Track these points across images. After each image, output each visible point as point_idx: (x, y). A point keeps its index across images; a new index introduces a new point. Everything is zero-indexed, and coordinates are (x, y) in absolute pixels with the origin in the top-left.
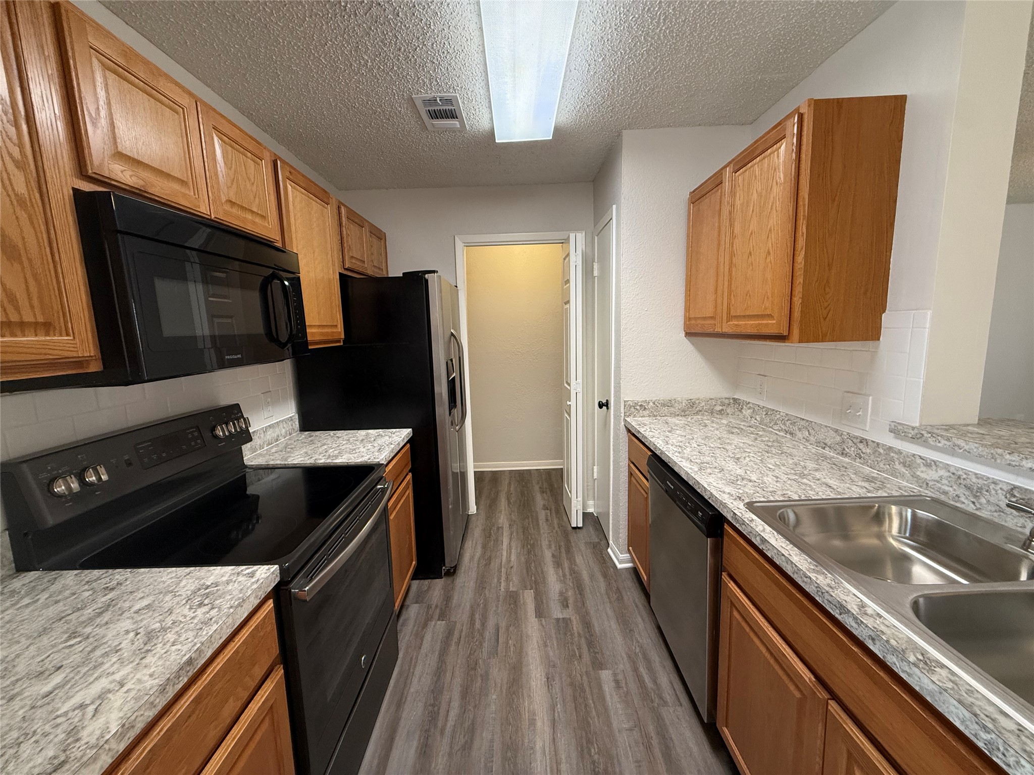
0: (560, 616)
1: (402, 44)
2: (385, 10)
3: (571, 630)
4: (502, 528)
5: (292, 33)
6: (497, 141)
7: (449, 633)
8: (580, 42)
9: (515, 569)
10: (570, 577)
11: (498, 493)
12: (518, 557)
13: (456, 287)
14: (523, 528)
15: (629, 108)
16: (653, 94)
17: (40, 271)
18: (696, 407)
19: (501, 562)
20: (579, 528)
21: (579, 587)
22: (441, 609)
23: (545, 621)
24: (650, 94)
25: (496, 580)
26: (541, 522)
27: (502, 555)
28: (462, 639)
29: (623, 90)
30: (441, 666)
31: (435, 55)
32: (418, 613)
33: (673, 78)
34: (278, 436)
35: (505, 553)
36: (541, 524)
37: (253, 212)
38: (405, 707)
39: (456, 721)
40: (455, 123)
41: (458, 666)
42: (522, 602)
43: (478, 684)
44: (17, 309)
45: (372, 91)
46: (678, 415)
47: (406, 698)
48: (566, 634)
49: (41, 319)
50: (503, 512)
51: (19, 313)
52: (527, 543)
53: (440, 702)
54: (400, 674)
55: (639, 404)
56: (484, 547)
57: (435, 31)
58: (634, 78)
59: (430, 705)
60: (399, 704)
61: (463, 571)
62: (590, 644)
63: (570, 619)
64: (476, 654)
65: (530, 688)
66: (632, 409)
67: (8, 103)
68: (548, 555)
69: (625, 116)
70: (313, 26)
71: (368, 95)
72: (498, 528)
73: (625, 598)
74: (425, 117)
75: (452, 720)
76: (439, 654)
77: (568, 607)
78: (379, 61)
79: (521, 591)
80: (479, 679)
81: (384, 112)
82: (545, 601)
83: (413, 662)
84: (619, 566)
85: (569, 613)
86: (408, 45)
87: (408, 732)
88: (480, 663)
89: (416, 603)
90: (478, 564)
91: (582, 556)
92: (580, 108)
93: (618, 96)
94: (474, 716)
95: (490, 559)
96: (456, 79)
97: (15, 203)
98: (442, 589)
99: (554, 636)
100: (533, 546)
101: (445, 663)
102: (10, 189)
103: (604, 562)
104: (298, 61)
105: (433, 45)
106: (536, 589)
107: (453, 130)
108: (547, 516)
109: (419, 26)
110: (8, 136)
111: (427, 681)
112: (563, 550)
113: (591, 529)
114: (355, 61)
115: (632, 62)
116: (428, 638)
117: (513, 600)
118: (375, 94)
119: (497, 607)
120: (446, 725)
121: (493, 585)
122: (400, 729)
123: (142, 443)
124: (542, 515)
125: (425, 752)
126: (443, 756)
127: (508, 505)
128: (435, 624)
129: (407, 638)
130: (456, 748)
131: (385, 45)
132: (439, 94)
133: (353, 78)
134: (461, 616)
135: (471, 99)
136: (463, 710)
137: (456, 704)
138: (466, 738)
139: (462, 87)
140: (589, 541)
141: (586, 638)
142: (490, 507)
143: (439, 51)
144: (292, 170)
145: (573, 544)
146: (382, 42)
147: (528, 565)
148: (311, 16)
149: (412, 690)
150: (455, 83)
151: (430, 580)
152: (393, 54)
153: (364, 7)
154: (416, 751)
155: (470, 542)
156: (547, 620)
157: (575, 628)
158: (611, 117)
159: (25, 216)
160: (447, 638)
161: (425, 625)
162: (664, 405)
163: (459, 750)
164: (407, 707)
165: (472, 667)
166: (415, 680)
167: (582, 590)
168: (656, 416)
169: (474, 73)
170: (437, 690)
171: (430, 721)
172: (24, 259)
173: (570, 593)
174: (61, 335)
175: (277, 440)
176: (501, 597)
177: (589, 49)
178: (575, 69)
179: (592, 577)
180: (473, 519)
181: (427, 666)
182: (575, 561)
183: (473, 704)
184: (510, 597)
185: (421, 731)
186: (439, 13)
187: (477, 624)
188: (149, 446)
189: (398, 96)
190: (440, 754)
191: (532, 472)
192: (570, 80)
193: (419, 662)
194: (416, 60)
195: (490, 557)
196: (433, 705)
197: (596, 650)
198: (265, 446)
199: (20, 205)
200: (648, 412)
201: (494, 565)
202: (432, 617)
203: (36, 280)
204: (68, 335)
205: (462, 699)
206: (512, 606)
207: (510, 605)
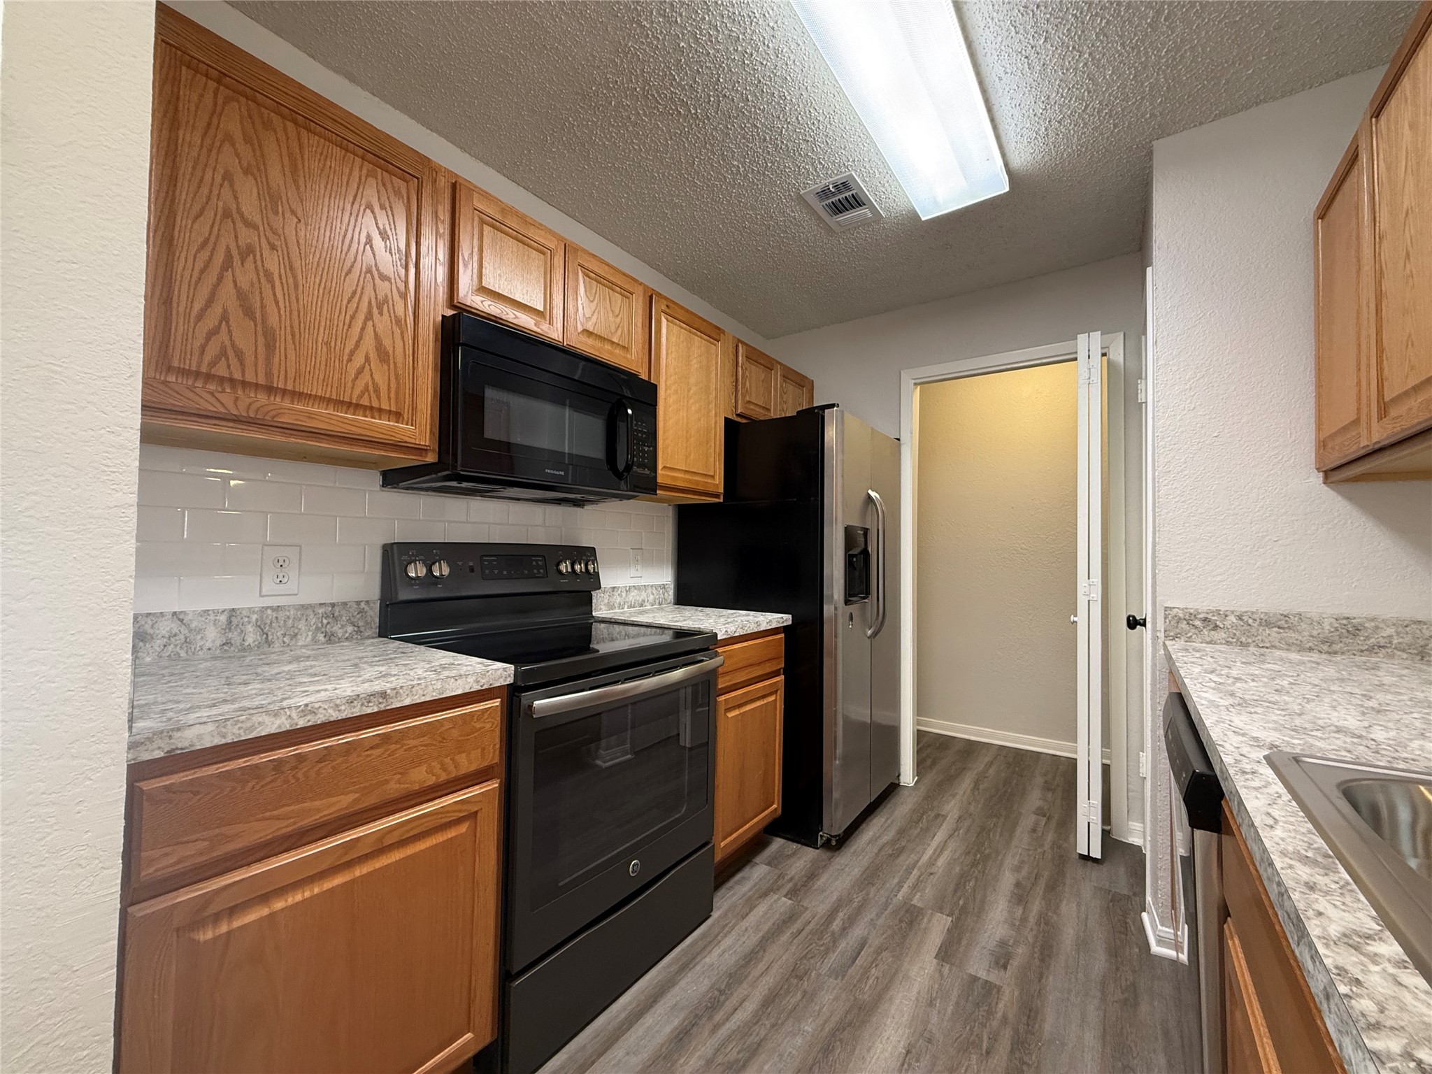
0: (983, 975)
1: (765, 132)
2: (733, 100)
3: (993, 1004)
4: (945, 817)
5: (662, 163)
6: (923, 219)
7: (790, 918)
8: (992, 29)
9: (934, 879)
10: (1035, 928)
11: (964, 769)
12: (950, 864)
13: (899, 440)
14: (983, 828)
15: (1143, 98)
16: (1182, 57)
17: (401, 372)
18: (1367, 638)
19: (918, 861)
20: (1095, 860)
21: (1046, 949)
22: (796, 885)
23: (950, 970)
24: (1174, 59)
25: (896, 880)
26: (1019, 830)
27: (924, 853)
28: (804, 934)
29: (1113, 72)
30: (758, 952)
31: (805, 130)
32: (764, 878)
33: (1210, 14)
34: (644, 601)
35: (930, 852)
36: (1018, 833)
37: (613, 343)
38: (689, 975)
39: (739, 1027)
40: (864, 212)
41: (779, 963)
42: (923, 926)
43: (793, 1001)
44: (379, 398)
45: (756, 201)
46: (1311, 649)
47: (694, 966)
48: (978, 1005)
49: (393, 409)
50: (958, 797)
51: (380, 401)
52: (978, 851)
53: (732, 994)
54: (703, 936)
55: (1201, 616)
56: (902, 832)
57: (794, 100)
58: (1123, 45)
59: (717, 989)
60: (685, 967)
61: (852, 851)
62: (1019, 1044)
63: (999, 989)
64: (812, 961)
65: (870, 1047)
66: (1183, 625)
67: (404, 253)
68: (1007, 880)
69: (1143, 116)
70: (676, 147)
71: (753, 208)
72: (937, 816)
73: (1144, 1008)
74: (824, 215)
75: (735, 1023)
76: (763, 937)
77: (1005, 967)
78: (749, 163)
79: (930, 912)
80: (799, 995)
81: (777, 223)
82: (964, 942)
83: (727, 929)
84: (1156, 949)
85: (1006, 981)
86: (771, 131)
87: (675, 1005)
88: (813, 974)
89: (769, 864)
90: (880, 850)
91: (1079, 905)
92: (1046, 130)
93: (1109, 86)
94: (766, 1035)
95: (901, 851)
96: (843, 151)
97: (394, 322)
98: (811, 862)
99: (954, 998)
100: (986, 858)
101: (764, 951)
102: (392, 312)
103: (1125, 929)
104: (677, 192)
105: (797, 119)
106: (958, 919)
107: (865, 223)
108: (1036, 824)
109: (773, 103)
110: (398, 275)
111: (730, 960)
112: (1042, 883)
113: (1122, 870)
114: (727, 171)
115: (1104, 21)
116: (761, 909)
117: (909, 919)
118: (762, 204)
119: (878, 916)
120: (723, 1024)
121: (888, 885)
122: (669, 996)
123: (487, 556)
124: (1027, 821)
125: (682, 1038)
126: (700, 1057)
127: (973, 790)
128: (779, 899)
129: (734, 899)
130: (720, 1059)
131: (748, 140)
132: (831, 179)
133: (732, 192)
134: (818, 905)
135: (871, 172)
136: (756, 1019)
137: (750, 1007)
138: (741, 1056)
139: (854, 161)
140: (1107, 887)
141: (1016, 1031)
142: (940, 784)
143: (807, 124)
144: (671, 303)
145: (1068, 882)
146: (744, 139)
147: (962, 881)
148: (671, 138)
149: (707, 960)
150: (844, 158)
151: (799, 845)
152: (760, 148)
153: (713, 106)
154: (672, 1032)
155: (884, 820)
156: (954, 968)
157: (1001, 1005)
158: (1115, 127)
159: (399, 331)
160: (784, 922)
161: (765, 895)
162: (1267, 624)
163: (723, 1064)
164: (689, 977)
165: (797, 973)
166: (717, 951)
167: (1049, 956)
168: (1248, 645)
169: (862, 135)
170: (736, 977)
171: (707, 1008)
172: (392, 362)
173: (1021, 951)
174: (407, 424)
175: (642, 605)
176: (891, 906)
177: (1013, 33)
178: (1007, 73)
179: (1083, 944)
180: (906, 792)
181: (740, 942)
182: (1058, 906)
183: (773, 1020)
184: (907, 911)
185: (691, 1012)
186: (788, 78)
187: (835, 924)
188: (494, 561)
189: (785, 199)
190: (698, 1053)
191: (1043, 756)
192: (1006, 93)
193: (733, 933)
194: (787, 145)
195: (904, 847)
196: (721, 992)
197: (1026, 1059)
198: (626, 607)
199: (397, 325)
200: (1224, 635)
201: (904, 861)
202: (778, 890)
203: (396, 379)
204: (412, 425)
205: (763, 1006)
206: (904, 925)
207: (901, 921)
